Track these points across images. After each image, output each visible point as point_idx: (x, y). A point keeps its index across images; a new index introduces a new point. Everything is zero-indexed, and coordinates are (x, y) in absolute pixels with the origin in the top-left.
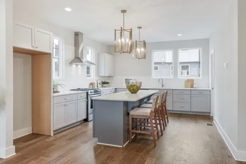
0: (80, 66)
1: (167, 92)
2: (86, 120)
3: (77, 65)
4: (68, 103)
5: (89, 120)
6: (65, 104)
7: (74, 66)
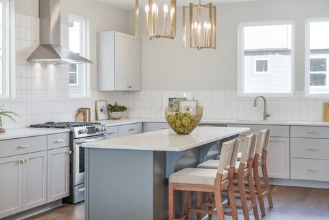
0: (51, 67)
1: (268, 133)
2: (68, 201)
3: (45, 65)
4: (27, 157)
5: (77, 200)
6: (19, 158)
7: (38, 66)
